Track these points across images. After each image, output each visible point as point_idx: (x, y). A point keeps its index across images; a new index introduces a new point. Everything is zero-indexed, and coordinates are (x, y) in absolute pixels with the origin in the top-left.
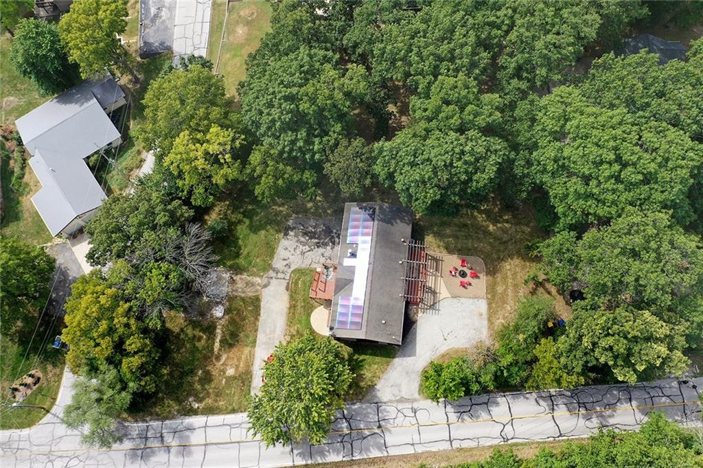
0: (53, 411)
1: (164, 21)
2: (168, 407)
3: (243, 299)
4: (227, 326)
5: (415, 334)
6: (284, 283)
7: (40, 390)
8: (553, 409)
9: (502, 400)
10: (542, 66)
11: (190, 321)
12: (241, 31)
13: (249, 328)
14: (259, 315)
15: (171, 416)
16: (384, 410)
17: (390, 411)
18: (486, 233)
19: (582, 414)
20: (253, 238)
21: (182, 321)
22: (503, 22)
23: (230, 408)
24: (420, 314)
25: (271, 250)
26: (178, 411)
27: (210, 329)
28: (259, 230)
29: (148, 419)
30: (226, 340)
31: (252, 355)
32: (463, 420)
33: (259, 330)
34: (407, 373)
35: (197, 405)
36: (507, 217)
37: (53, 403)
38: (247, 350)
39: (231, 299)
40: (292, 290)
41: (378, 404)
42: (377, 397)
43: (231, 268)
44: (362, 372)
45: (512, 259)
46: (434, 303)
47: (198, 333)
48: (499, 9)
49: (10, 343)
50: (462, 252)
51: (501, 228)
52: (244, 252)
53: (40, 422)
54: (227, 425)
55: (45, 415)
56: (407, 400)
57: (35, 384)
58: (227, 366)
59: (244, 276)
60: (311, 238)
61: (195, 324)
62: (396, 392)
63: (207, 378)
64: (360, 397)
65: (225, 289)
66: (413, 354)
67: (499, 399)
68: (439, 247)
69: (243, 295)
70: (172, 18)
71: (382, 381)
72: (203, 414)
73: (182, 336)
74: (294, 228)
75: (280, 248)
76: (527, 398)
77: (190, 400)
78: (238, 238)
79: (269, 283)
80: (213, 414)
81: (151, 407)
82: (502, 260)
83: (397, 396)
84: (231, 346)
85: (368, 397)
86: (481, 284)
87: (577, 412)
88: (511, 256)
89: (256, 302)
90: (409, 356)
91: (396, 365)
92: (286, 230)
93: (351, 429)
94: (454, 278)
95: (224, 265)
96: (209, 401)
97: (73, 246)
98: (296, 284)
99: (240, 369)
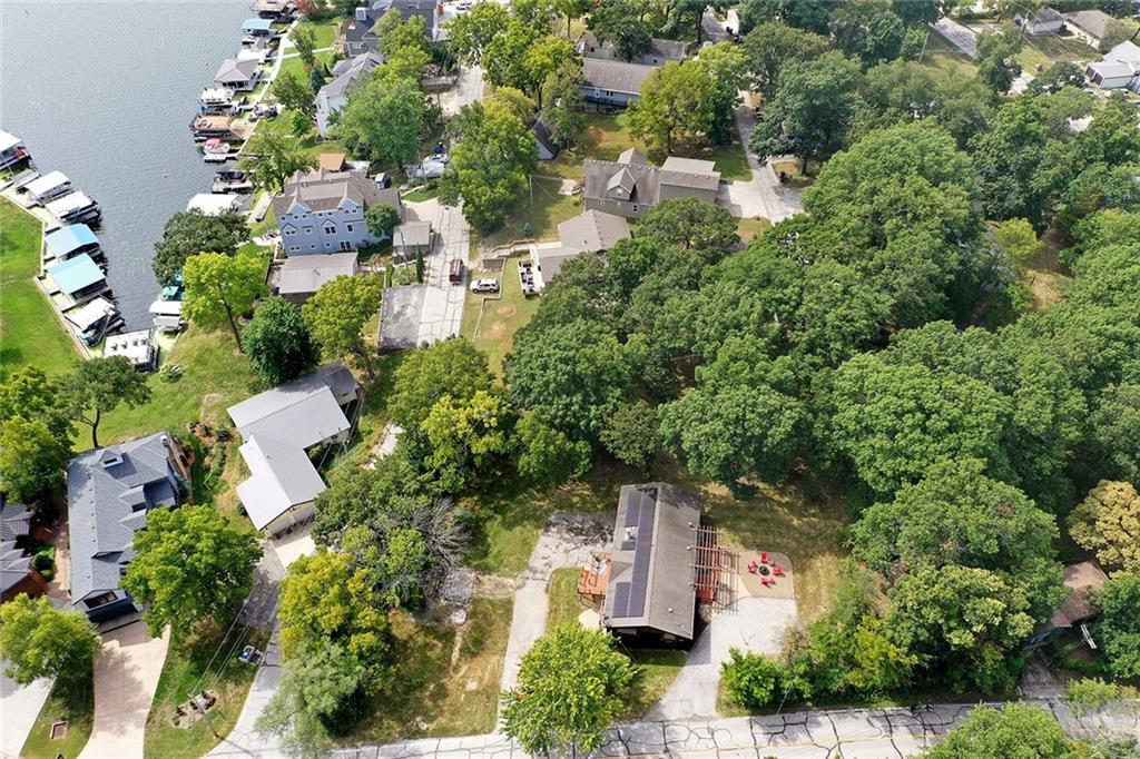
0: (229, 738)
1: (408, 319)
2: (388, 728)
3: (491, 602)
4: (470, 632)
5: (708, 637)
6: (543, 585)
7: (214, 714)
8: (891, 732)
9: (822, 719)
10: (835, 341)
11: (422, 626)
12: (497, 328)
13: (497, 634)
14: (511, 619)
15: (390, 739)
16: (673, 731)
17: (680, 732)
18: (790, 527)
19: (931, 739)
20: (506, 534)
21: (412, 627)
22: (790, 298)
23: (470, 728)
24: (714, 615)
25: (527, 547)
26: (401, 734)
27: (448, 636)
28: (514, 526)
29: (359, 744)
30: (468, 648)
31: (501, 666)
32: (776, 743)
33: (511, 636)
34: (700, 684)
35: (426, 726)
36: (813, 511)
37: (230, 729)
38: (494, 660)
39: (475, 601)
40: (553, 592)
41: (664, 723)
42: (663, 715)
43: (476, 568)
44: (642, 685)
45: (823, 556)
46: (731, 603)
47: (430, 640)
48: (786, 287)
49: (180, 659)
50: (764, 548)
51: (807, 523)
52: (494, 550)
53: (211, 752)
54: (465, 749)
55: (219, 743)
56: (702, 718)
57: (208, 706)
58: (467, 678)
59: (494, 576)
60: (577, 535)
61: (428, 631)
62: (688, 709)
63: (442, 693)
64: (641, 715)
65: (468, 591)
66: (707, 660)
67: (820, 719)
68: (733, 541)
69: (491, 598)
70: (417, 316)
71: (669, 695)
72: (433, 737)
73: (411, 644)
74: (557, 524)
75: (538, 545)
76: (857, 718)
77: (418, 719)
78: (487, 535)
79: (524, 584)
80: (448, 736)
81: (365, 729)
82: (811, 557)
83: (688, 713)
84: (474, 655)
85: (651, 714)
86: (788, 582)
87: (922, 735)
88: (822, 552)
89: (507, 607)
90: (702, 663)
91: (686, 674)
92: (548, 526)
93: (629, 754)
94: (753, 575)
95: (469, 565)
96: (442, 720)
97: (276, 547)
98: (558, 585)
99: (485, 682)
